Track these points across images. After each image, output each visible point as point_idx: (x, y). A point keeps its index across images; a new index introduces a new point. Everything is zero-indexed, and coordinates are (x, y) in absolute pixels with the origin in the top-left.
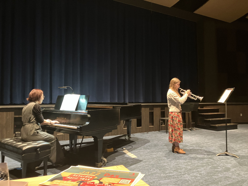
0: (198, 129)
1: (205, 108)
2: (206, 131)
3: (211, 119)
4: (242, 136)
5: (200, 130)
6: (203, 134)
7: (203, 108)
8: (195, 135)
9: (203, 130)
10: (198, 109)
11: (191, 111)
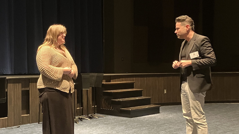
0: (101, 115)
1: (113, 82)
2: (114, 119)
3: (121, 100)
4: (166, 123)
5: (105, 118)
6: (109, 124)
7: (110, 82)
8: (97, 125)
9: (110, 117)
10: (102, 83)
11: (91, 88)
